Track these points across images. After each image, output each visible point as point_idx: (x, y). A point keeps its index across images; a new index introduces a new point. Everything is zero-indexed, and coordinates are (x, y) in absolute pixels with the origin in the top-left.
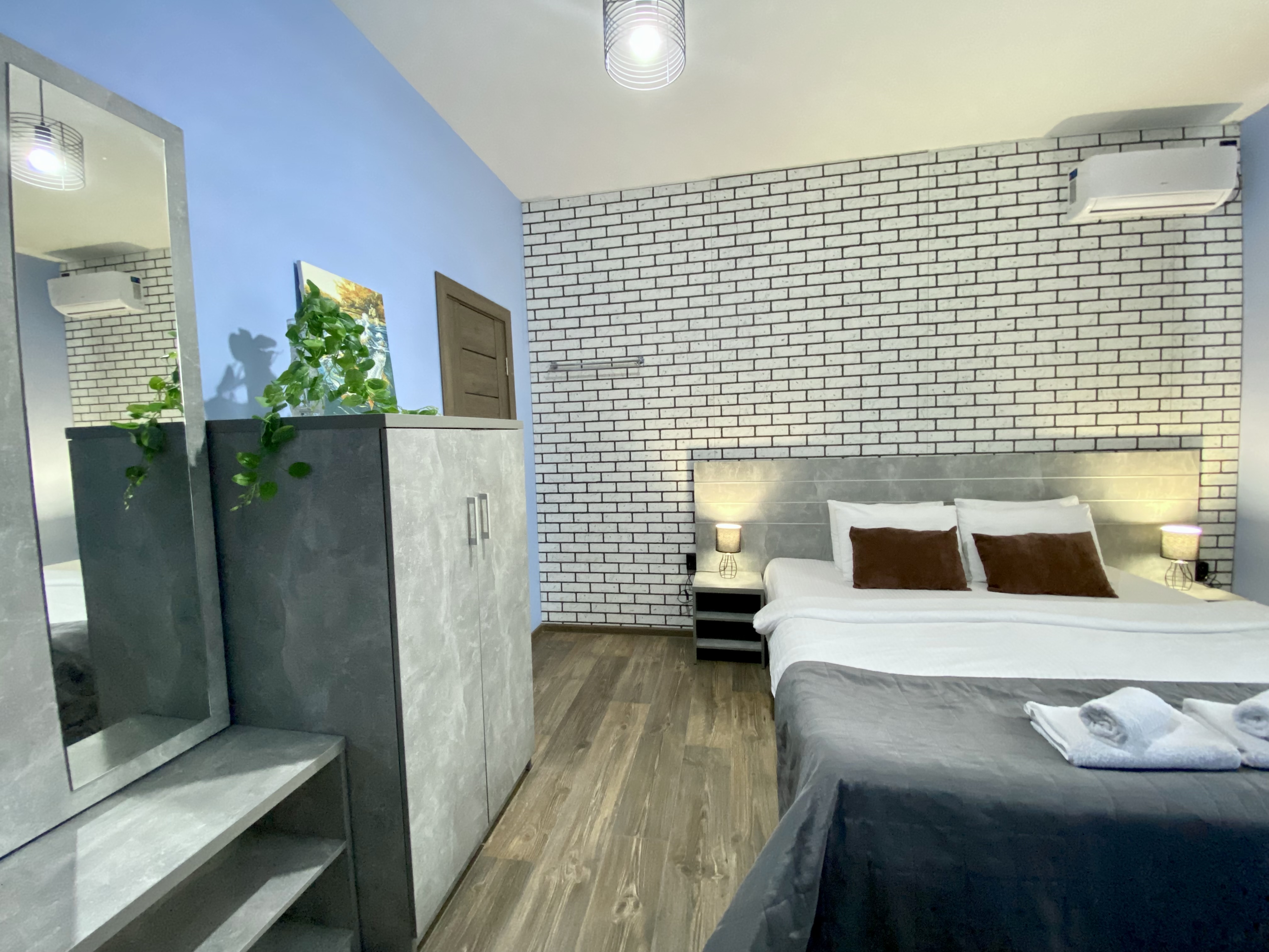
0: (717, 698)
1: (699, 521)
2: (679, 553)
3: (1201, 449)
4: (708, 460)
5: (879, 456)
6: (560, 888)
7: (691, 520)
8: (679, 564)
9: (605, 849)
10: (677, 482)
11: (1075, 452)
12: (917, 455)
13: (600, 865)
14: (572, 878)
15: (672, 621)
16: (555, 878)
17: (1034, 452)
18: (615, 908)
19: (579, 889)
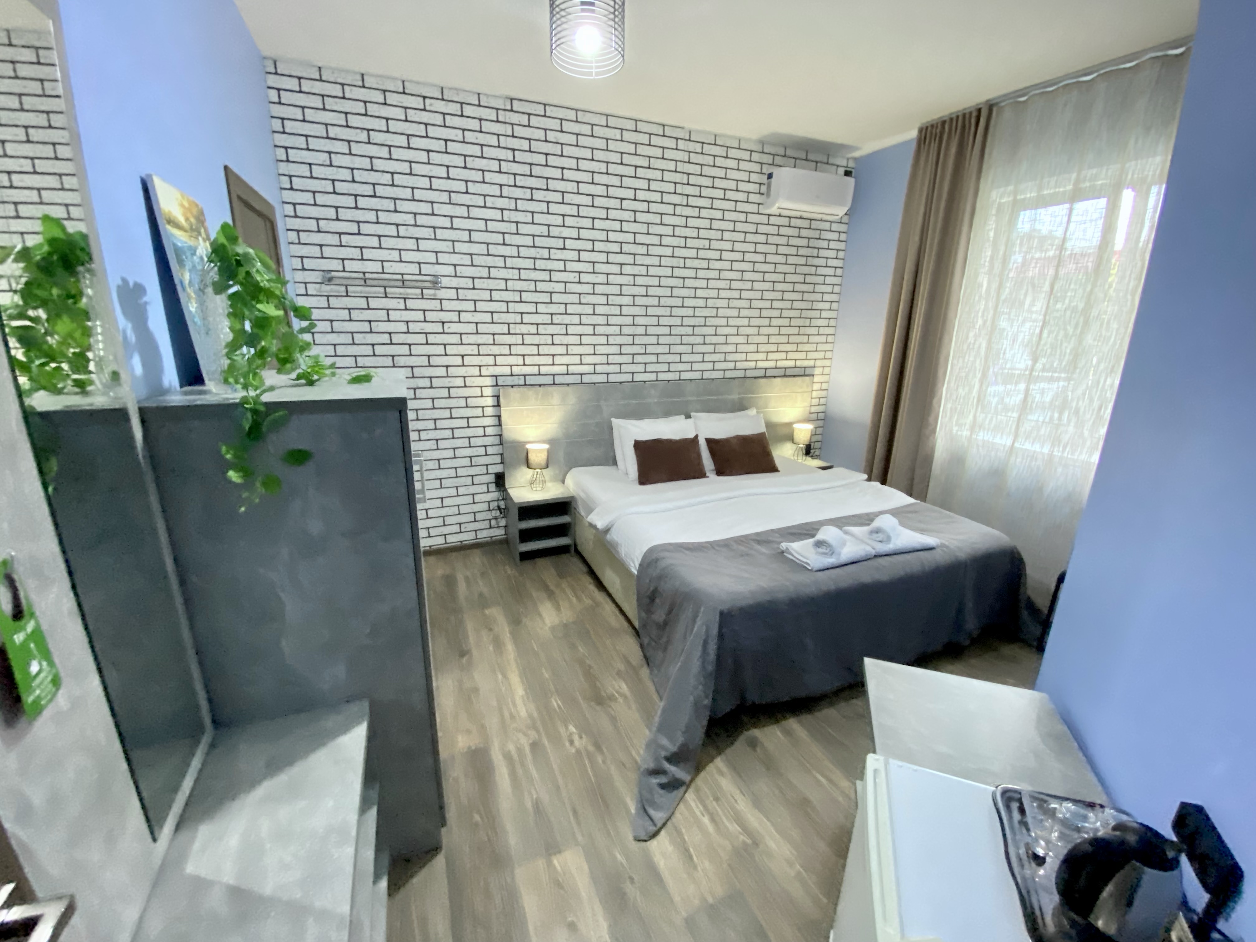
0: (552, 587)
1: (506, 443)
2: (487, 473)
3: (813, 375)
4: (512, 386)
5: (645, 382)
6: (520, 750)
7: (498, 442)
8: (488, 484)
9: (535, 714)
10: (483, 407)
11: (755, 378)
12: (669, 381)
13: (539, 724)
14: (525, 742)
15: (483, 535)
16: (511, 747)
17: (734, 378)
18: (567, 744)
19: (535, 746)
